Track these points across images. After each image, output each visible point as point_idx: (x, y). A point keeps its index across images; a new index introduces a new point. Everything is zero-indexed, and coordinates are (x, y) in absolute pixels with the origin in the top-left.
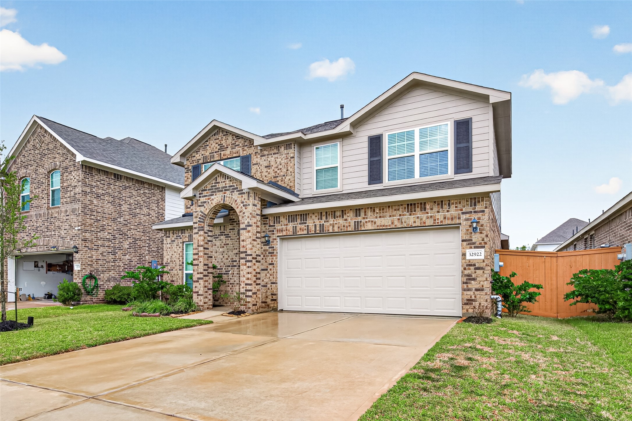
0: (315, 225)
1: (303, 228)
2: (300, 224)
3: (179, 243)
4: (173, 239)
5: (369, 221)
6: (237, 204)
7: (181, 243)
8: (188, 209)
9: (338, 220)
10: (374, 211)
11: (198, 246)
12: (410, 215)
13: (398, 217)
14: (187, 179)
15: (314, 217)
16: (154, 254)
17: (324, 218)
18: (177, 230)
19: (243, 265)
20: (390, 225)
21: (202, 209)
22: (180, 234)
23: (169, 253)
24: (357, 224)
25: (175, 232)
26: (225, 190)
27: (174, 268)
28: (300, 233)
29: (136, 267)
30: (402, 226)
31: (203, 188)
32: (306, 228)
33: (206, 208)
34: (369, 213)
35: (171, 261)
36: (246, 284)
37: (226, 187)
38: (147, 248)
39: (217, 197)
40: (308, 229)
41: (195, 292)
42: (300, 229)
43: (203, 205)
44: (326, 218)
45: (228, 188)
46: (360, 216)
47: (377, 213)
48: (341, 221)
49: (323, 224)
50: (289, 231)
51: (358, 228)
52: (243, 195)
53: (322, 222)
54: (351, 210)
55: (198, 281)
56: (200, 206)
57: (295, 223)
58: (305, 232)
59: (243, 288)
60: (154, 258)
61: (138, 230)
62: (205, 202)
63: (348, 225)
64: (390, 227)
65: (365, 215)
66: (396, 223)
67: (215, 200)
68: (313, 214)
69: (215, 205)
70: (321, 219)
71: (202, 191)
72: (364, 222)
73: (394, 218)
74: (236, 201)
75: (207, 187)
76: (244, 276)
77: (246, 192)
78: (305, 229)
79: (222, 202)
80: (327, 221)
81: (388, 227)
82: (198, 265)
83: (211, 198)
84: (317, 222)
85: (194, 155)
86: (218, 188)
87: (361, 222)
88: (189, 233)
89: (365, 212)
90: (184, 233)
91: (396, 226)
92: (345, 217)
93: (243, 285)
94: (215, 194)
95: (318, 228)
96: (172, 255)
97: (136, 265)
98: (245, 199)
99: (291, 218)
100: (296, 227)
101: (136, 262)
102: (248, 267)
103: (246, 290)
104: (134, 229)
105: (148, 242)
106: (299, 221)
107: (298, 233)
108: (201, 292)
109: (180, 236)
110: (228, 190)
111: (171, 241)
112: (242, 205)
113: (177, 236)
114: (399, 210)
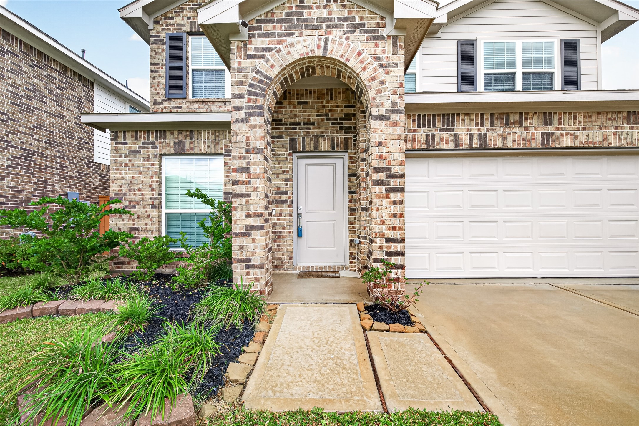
0: (471, 135)
1: (448, 138)
2: (441, 130)
3: (151, 156)
4: (135, 148)
5: (567, 134)
6: (362, 62)
7: (155, 156)
8: (157, 106)
9: (513, 128)
10: (575, 118)
11: (247, 151)
12: (632, 128)
13: (614, 131)
14: (156, 54)
15: (467, 120)
16: (73, 182)
17: (487, 123)
18: (144, 132)
19: (379, 197)
20: (600, 143)
21: (259, 64)
22: (152, 139)
23: (123, 173)
24: (546, 137)
25: (139, 134)
26: (328, 27)
27: (138, 203)
28: (441, 146)
29: (30, 202)
30: (620, 144)
31: (261, 16)
32: (453, 138)
33: (270, 64)
34: (567, 120)
35: (130, 190)
36: (388, 241)
37: (331, 19)
38: (57, 171)
39: (305, 41)
40: (457, 140)
41: (241, 261)
42: (442, 140)
43: (263, 57)
44: (492, 124)
45: (336, 22)
46: (551, 124)
47: (580, 122)
48: (518, 131)
49: (486, 135)
50: (420, 141)
51: (548, 143)
52: (380, 42)
53: (484, 130)
54: (536, 113)
55: (248, 235)
56: (251, 57)
57: (432, 129)
58: (452, 145)
59: (381, 248)
60: (73, 188)
61: (36, 137)
62: (265, 50)
63: (530, 137)
64: (600, 146)
65: (560, 123)
66: (610, 139)
67: (299, 47)
68: (468, 115)
69: (297, 57)
70: (482, 125)
71: (258, 21)
72: (559, 135)
73: (608, 131)
74: (359, 54)
75: (273, 15)
76: (383, 222)
77: (389, 37)
78: (452, 141)
79: (319, 53)
80: (493, 130)
81: (598, 145)
82: (248, 195)
83: (283, 41)
84: (475, 131)
85: (170, 15)
86: (306, 20)
87: (553, 134)
88: (176, 138)
89: (560, 119)
90: (164, 138)
91: (610, 143)
92: (525, 124)
93: (379, 241)
94: (297, 33)
95: (476, 140)
96: (133, 178)
97: (31, 199)
98: (384, 51)
99: (424, 120)
100: (433, 136)
101: (31, 193)
102: (395, 203)
103: (389, 254)
104: (23, 133)
105: (59, 160)
106: (439, 125)
107: (438, 147)
108: (256, 260)
109: (153, 143)
110: (337, 27)
111: (130, 152)
112: (376, 64)
113: (144, 143)
114: (615, 119)
